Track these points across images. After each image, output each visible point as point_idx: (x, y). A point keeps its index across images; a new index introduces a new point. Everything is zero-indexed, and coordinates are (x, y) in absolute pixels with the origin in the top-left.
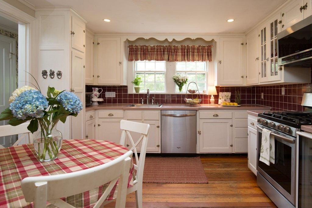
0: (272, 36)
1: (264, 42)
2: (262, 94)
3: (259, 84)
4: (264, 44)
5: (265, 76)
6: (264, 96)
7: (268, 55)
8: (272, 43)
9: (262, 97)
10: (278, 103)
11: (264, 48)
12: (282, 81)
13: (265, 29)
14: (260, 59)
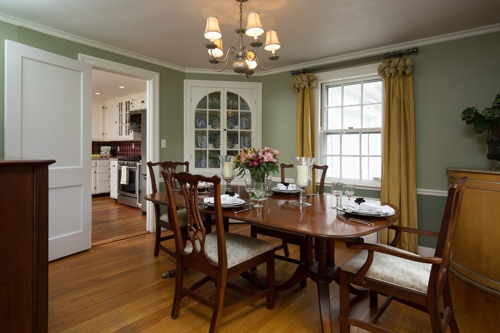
0: (126, 110)
1: (121, 112)
2: (119, 148)
3: (117, 140)
4: (121, 114)
5: (122, 135)
6: (120, 149)
7: (124, 121)
8: (126, 114)
9: (119, 150)
10: (123, 154)
11: (120, 116)
12: (132, 139)
13: (122, 103)
14: (118, 122)
